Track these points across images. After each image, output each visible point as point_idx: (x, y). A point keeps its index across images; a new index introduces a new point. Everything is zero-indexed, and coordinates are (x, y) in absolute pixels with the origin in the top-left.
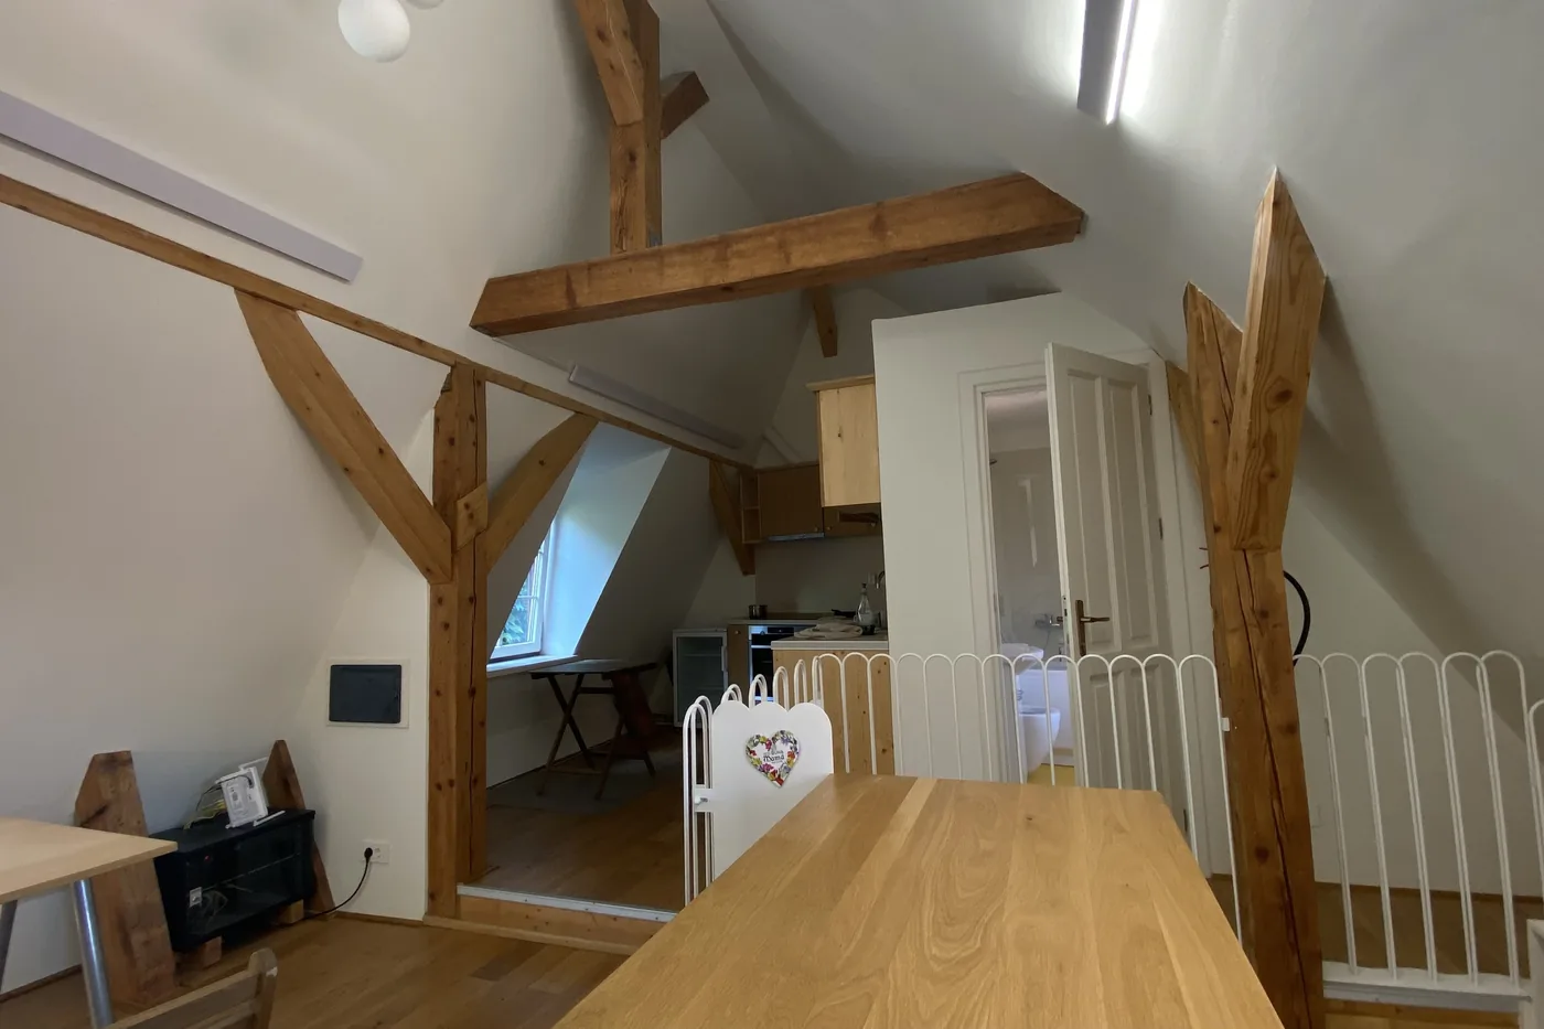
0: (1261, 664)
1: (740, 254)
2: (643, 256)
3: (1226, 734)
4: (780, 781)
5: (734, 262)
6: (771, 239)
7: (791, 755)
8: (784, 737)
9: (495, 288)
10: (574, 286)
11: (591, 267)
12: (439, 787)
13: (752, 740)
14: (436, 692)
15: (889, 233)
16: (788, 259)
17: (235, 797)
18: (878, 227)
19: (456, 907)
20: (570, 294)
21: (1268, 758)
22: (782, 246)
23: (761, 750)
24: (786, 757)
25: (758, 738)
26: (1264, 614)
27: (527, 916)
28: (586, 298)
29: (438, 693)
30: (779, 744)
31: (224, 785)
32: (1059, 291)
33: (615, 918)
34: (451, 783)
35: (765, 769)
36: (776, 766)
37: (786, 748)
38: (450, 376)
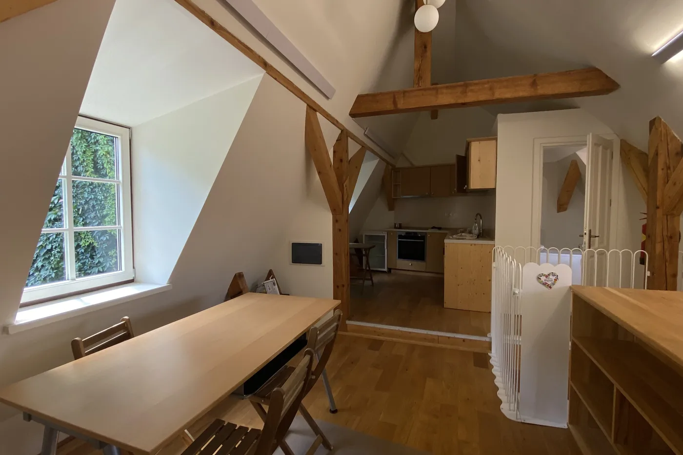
0: (667, 254)
1: (472, 91)
2: (429, 89)
3: (648, 277)
4: (550, 287)
5: (470, 94)
6: (486, 86)
7: (556, 280)
8: (553, 274)
9: (360, 98)
10: (397, 100)
11: (404, 92)
12: (338, 287)
13: (540, 275)
14: (336, 254)
15: (538, 87)
16: (493, 94)
17: (270, 289)
18: (534, 84)
19: (345, 328)
20: (395, 103)
21: (665, 285)
22: (491, 89)
23: (543, 278)
24: (553, 281)
25: (543, 275)
26: (671, 237)
27: (375, 331)
28: (401, 105)
29: (337, 254)
30: (551, 277)
31: (265, 285)
32: (579, 108)
33: (410, 333)
34: (343, 286)
35: (544, 284)
36: (549, 283)
37: (554, 278)
38: (341, 134)
